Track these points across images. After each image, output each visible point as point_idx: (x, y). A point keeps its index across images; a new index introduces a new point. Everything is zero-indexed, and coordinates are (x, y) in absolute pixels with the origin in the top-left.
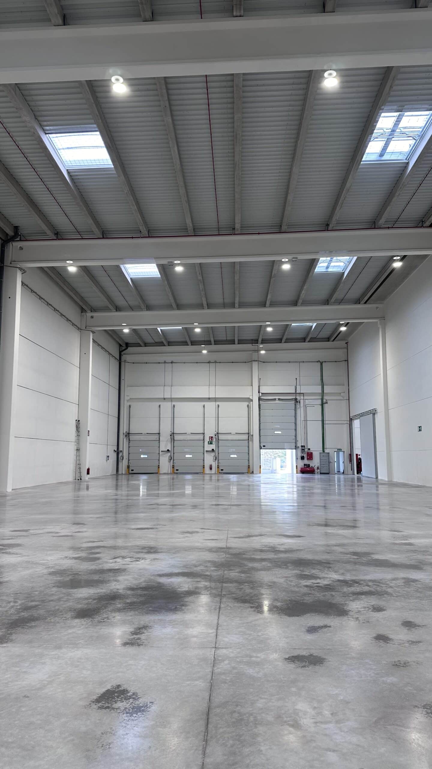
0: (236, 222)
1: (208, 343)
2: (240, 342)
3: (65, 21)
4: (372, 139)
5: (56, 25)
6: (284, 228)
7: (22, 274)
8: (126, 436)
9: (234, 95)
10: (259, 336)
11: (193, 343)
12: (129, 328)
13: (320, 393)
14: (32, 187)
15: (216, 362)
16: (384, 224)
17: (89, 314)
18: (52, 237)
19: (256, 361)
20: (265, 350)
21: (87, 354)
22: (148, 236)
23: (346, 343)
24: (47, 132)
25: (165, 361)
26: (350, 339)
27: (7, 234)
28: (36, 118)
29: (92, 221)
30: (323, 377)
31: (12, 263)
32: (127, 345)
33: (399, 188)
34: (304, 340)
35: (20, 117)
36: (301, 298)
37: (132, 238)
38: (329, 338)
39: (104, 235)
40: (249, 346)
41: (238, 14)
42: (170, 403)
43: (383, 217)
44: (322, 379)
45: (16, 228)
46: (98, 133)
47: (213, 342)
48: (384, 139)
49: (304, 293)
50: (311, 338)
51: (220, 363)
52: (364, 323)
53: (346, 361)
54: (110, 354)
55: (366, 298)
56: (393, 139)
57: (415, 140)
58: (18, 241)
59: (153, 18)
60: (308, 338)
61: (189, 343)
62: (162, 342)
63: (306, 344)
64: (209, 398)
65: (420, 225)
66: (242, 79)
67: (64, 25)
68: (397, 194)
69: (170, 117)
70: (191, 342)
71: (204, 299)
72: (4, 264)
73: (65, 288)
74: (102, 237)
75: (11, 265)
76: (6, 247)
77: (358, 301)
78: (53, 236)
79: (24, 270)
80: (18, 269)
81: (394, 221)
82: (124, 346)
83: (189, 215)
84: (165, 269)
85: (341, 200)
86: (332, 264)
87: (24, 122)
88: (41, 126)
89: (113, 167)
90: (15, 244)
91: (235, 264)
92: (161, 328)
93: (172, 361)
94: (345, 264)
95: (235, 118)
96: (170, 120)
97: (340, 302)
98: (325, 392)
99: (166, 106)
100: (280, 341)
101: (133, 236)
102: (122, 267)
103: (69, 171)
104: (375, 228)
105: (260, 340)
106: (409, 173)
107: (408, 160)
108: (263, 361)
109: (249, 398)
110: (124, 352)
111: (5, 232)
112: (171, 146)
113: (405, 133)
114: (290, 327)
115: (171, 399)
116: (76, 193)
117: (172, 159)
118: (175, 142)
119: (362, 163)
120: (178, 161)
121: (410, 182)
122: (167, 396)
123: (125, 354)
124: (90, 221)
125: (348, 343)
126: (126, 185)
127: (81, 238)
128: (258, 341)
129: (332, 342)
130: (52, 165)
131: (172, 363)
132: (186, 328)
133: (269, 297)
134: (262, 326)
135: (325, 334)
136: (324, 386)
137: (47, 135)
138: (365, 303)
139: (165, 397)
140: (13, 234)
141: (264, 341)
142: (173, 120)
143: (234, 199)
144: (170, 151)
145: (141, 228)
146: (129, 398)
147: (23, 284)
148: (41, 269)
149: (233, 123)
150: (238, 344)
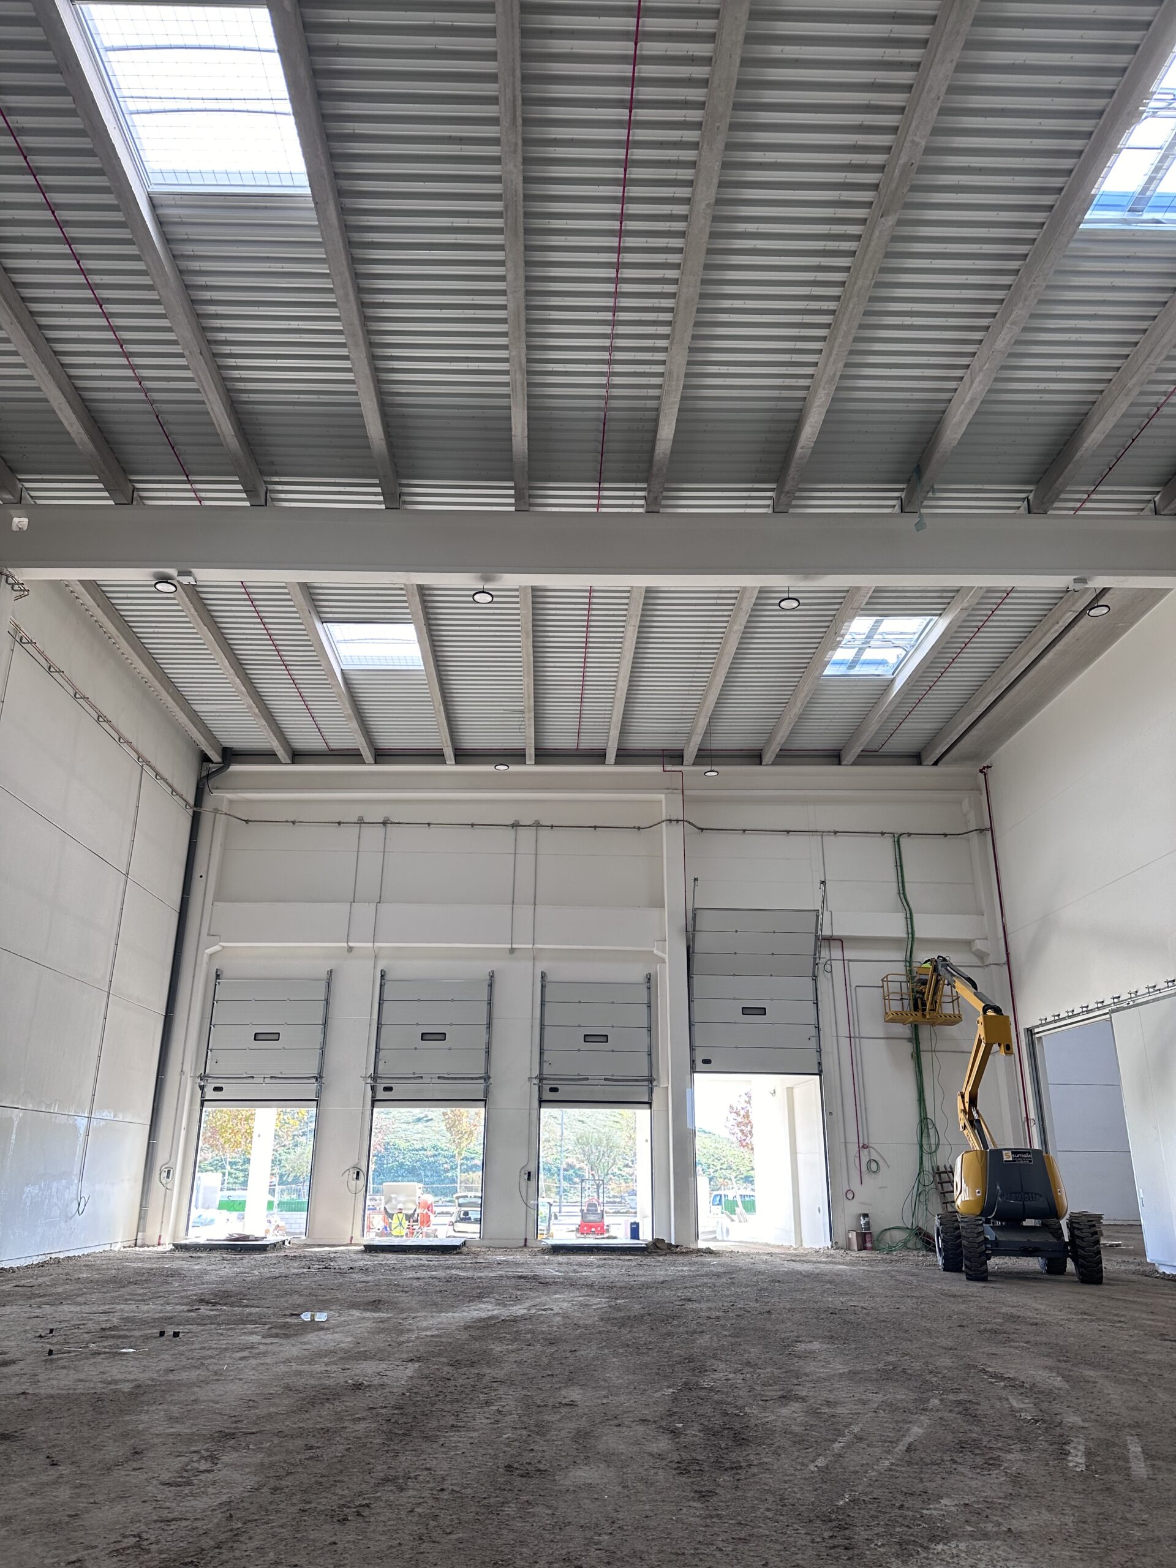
1: (513, 756)
2: (625, 756)
10: (688, 740)
11: (463, 756)
15: (537, 822)
19: (677, 820)
23: (982, 772)
25: (360, 817)
26: (992, 761)
30: (906, 885)
32: (229, 756)
34: (836, 756)
38: (922, 753)
40: (654, 773)
42: (370, 964)
44: (902, 893)
47: (531, 755)
50: (864, 752)
51: (553, 824)
53: (981, 831)
54: (167, 785)
60: (854, 750)
61: (450, 756)
62: (355, 751)
63: (845, 773)
64: (513, 948)
70: (456, 753)
82: (215, 757)
93: (387, 818)
98: (916, 936)
100: (757, 756)
105: (691, 753)
108: (700, 826)
109: (651, 951)
110: (212, 782)
122: (361, 939)
123: (215, 787)
125: (987, 771)
128: (683, 754)
129: (935, 768)
131: (385, 824)
135: (910, 738)
136: (915, 916)
139: (350, 942)
141: (705, 757)
150: (617, 763)
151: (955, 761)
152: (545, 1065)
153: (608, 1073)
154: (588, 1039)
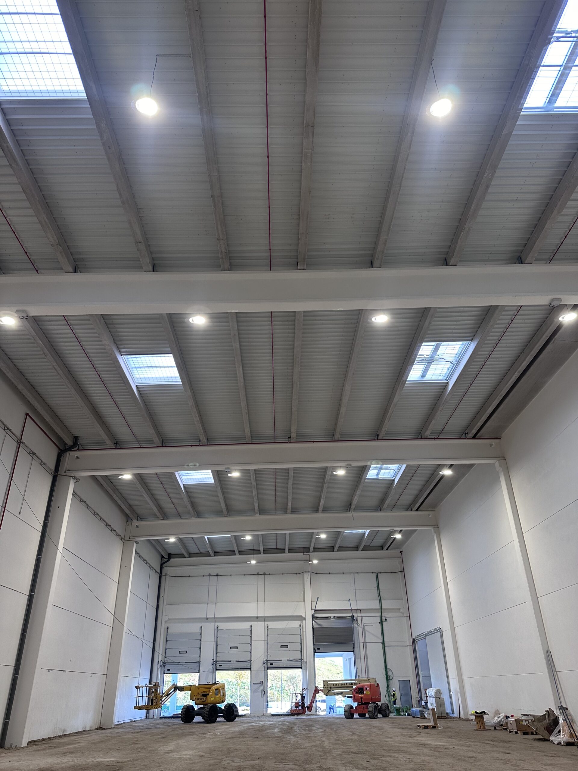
0: (292, 431)
1: (256, 552)
2: (291, 550)
3: (154, 268)
4: (415, 363)
5: (147, 271)
6: (337, 437)
7: (75, 482)
8: (161, 666)
9: (295, 327)
10: (310, 544)
11: (241, 552)
12: (176, 537)
13: (378, 609)
14: (100, 400)
15: (265, 574)
16: (429, 435)
17: (135, 523)
18: (111, 446)
19: (308, 572)
20: (318, 560)
21: (128, 567)
22: (206, 444)
23: (400, 552)
24: (122, 354)
25: (210, 574)
26: (404, 548)
27: (66, 444)
28: (115, 342)
29: (153, 431)
30: (380, 590)
31: (66, 472)
32: (170, 556)
33: (442, 404)
34: (356, 548)
35: (101, 341)
36: (353, 503)
37: (191, 446)
38: (382, 546)
39: (163, 444)
40: (300, 555)
41: (302, 268)
42: (214, 624)
43: (429, 428)
44: (379, 593)
45: (76, 438)
46: (171, 355)
47: (262, 551)
48: (425, 363)
49: (356, 499)
50: (365, 546)
51: (269, 574)
52: (417, 531)
53: (402, 571)
54: (151, 567)
55: (417, 505)
56: (433, 363)
57: (453, 364)
58: (76, 450)
59: (231, 268)
60: (362, 546)
61: (237, 553)
62: (208, 553)
63: (360, 553)
64: (257, 617)
65: (464, 436)
66: (303, 315)
67: (154, 271)
68: (440, 409)
69: (238, 344)
70: (239, 552)
71: (256, 505)
72: (58, 473)
73: (115, 496)
74: (161, 446)
75: (65, 474)
76: (62, 456)
77: (409, 508)
78: (113, 445)
79: (77, 479)
80: (72, 478)
81: (439, 433)
82: (166, 557)
83: (249, 426)
84: (219, 475)
85: (389, 413)
86: (382, 471)
87: (103, 345)
88: (119, 349)
89: (181, 383)
90: (71, 453)
91: (289, 469)
92: (208, 537)
93: (218, 574)
94: (395, 472)
95: (295, 345)
96: (238, 346)
97: (392, 508)
98: (383, 608)
99: (235, 335)
100: (332, 549)
101: (192, 445)
102: (176, 474)
103: (138, 387)
104: (422, 439)
105: (311, 549)
106: (449, 392)
107: (448, 380)
108: (314, 572)
109: (301, 616)
110: (165, 564)
111: (64, 442)
112: (236, 367)
113: (443, 359)
114: (343, 535)
115: (215, 620)
116: (142, 405)
117: (237, 377)
118: (241, 363)
119: (407, 382)
120: (242, 380)
121: (451, 399)
122: (211, 615)
123: (166, 567)
124: (152, 431)
125: (402, 552)
126: (192, 399)
127: (140, 447)
128: (309, 549)
129: (387, 551)
130: (124, 381)
131: (217, 576)
132: (235, 536)
133: (322, 502)
134: (314, 533)
135: (378, 542)
136: (382, 601)
137: (123, 356)
138: (417, 510)
139: (208, 617)
140: (72, 444)
141: (316, 550)
142: (240, 346)
143: (291, 412)
144: (236, 371)
145: (201, 437)
146: (167, 618)
147: (74, 493)
148: (94, 477)
149: (294, 348)
150: (289, 552)
151: (392, 549)
152: (269, 656)
153: (288, 658)
154: (282, 647)
